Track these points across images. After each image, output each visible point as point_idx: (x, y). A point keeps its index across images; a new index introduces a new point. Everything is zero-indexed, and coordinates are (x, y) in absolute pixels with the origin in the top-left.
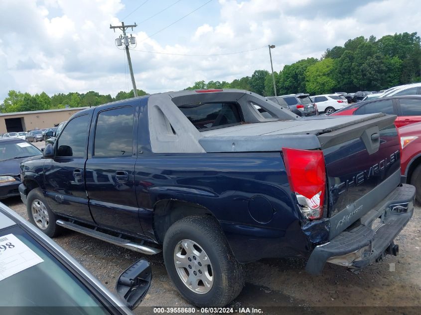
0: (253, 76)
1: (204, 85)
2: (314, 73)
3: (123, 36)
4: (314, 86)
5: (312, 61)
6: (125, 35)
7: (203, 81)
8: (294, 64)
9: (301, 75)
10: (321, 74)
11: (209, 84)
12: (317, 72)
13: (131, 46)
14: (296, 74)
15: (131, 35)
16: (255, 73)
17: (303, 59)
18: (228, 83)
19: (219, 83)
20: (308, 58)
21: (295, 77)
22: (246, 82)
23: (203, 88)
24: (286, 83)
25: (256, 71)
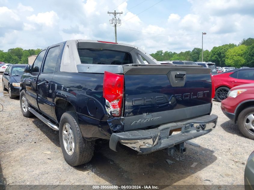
0: (193, 51)
1: (162, 53)
2: (232, 54)
3: (114, 18)
4: (231, 61)
5: (232, 46)
6: (115, 18)
7: (162, 51)
8: (220, 47)
9: (223, 54)
10: (236, 54)
11: (165, 52)
12: (234, 53)
13: (118, 25)
14: (220, 53)
15: (119, 19)
16: (194, 49)
17: (227, 44)
18: (177, 54)
19: (172, 53)
20: (230, 44)
21: (219, 54)
22: (188, 54)
23: (161, 54)
24: (212, 57)
25: (195, 48)
